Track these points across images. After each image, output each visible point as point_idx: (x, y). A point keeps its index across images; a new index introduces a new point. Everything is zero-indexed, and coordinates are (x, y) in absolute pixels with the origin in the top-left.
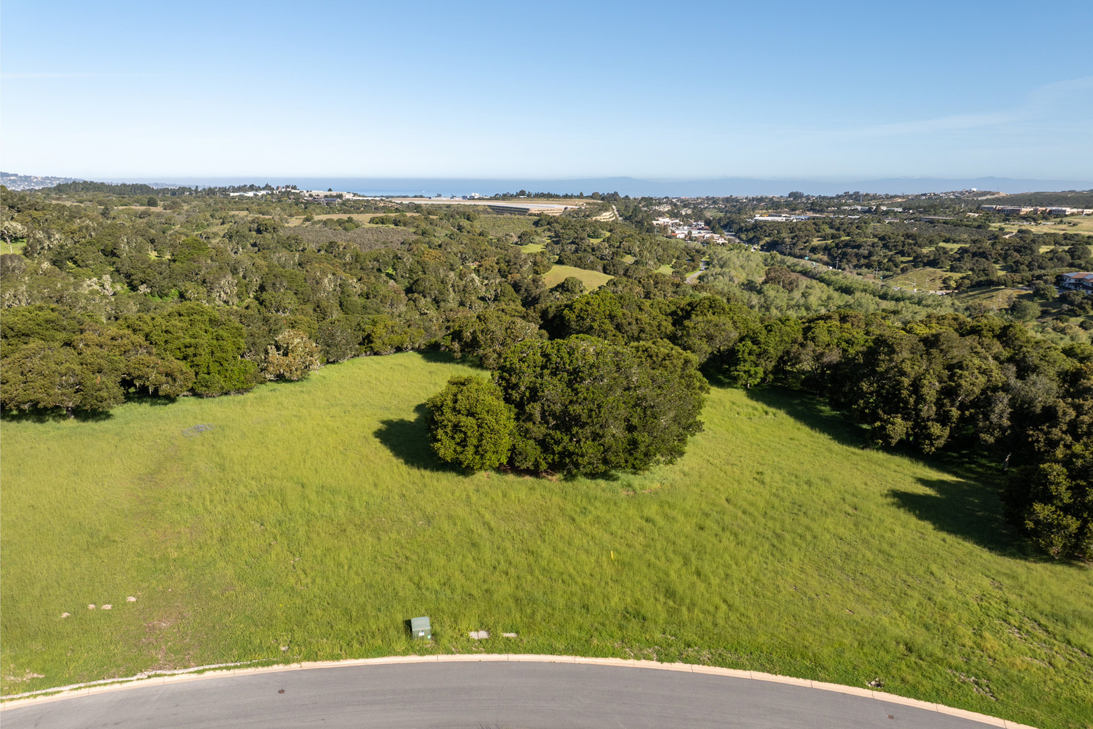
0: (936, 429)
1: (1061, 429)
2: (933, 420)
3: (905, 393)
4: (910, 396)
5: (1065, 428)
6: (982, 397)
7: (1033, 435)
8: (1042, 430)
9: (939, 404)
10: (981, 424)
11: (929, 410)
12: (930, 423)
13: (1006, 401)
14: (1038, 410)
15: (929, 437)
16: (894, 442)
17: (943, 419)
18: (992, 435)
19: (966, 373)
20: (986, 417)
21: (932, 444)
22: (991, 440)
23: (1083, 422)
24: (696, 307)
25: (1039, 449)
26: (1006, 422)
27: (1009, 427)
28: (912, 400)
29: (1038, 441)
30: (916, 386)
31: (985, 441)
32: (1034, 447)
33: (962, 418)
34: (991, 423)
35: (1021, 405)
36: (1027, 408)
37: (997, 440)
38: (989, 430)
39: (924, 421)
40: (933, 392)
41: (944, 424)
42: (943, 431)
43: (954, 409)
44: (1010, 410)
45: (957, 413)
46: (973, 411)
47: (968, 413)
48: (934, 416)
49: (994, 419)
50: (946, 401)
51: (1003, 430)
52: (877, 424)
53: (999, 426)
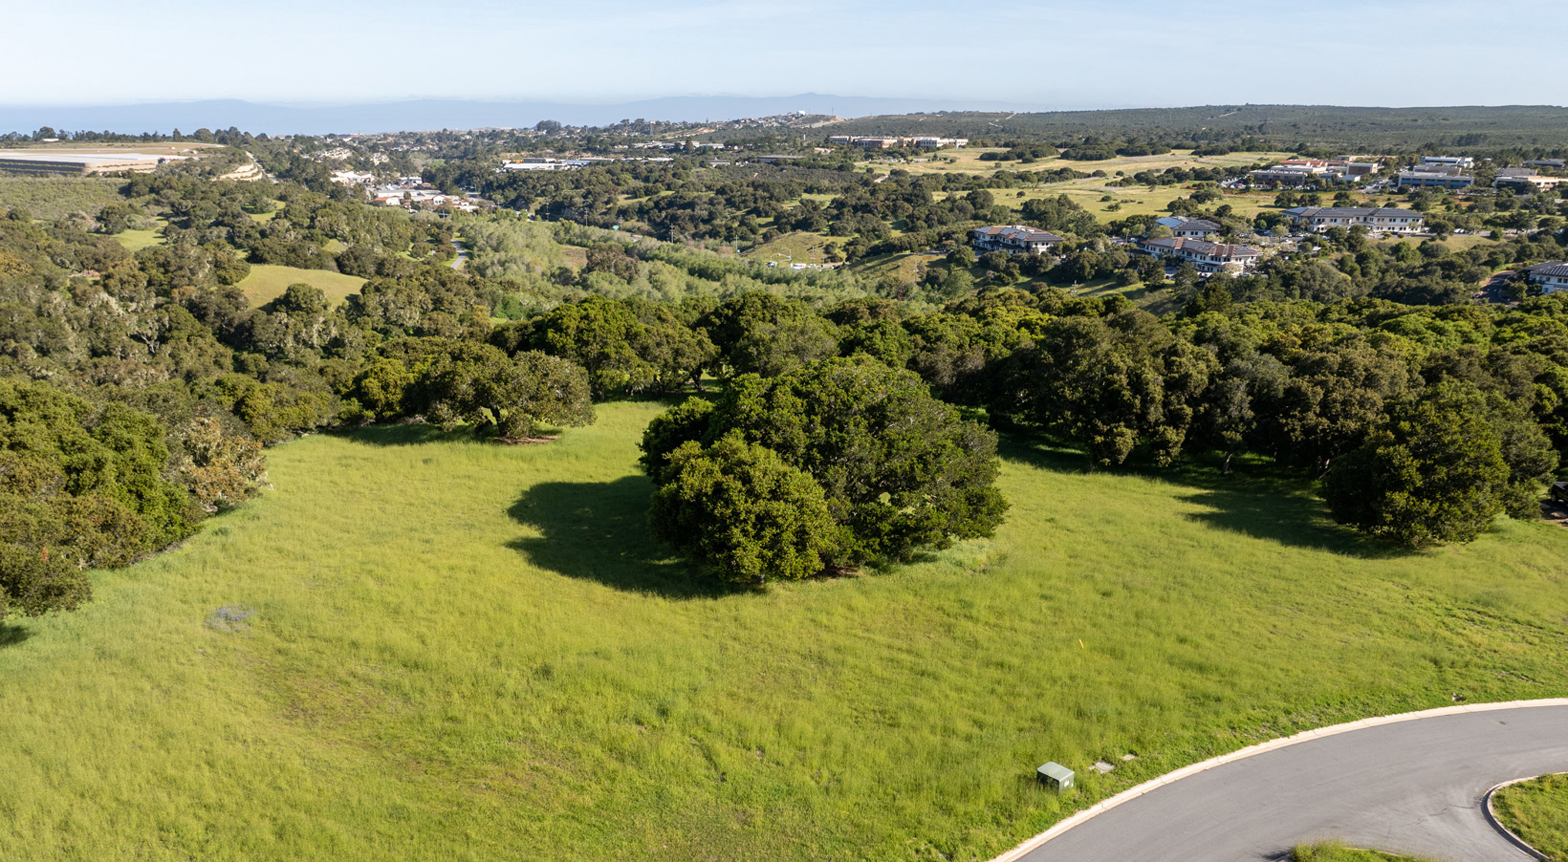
0: (1172, 435)
1: (1315, 413)
2: (1163, 423)
3: (1127, 394)
4: (1134, 397)
5: (1318, 410)
6: (1212, 387)
7: (1287, 424)
8: (1294, 416)
9: (1166, 404)
10: (1220, 420)
11: (1155, 413)
12: (1161, 428)
13: (1243, 388)
14: (1281, 395)
15: (1165, 444)
16: (1122, 458)
17: (1174, 419)
18: (1237, 431)
19: (1184, 360)
20: (1225, 411)
21: (1168, 454)
22: (1239, 437)
23: (1335, 401)
24: (742, 307)
25: (1297, 438)
26: (1250, 414)
27: (1254, 418)
28: (1138, 401)
29: (1294, 430)
30: (1137, 384)
31: (1231, 439)
32: (1290, 437)
33: (1196, 417)
34: (1230, 417)
35: (1260, 391)
36: (1268, 393)
37: (1243, 434)
38: (1230, 425)
39: (1150, 427)
40: (1158, 389)
41: (1176, 427)
42: (1177, 435)
43: (1185, 406)
44: (1250, 398)
45: (1189, 411)
46: (1207, 405)
47: (1202, 409)
48: (1162, 419)
49: (1234, 412)
50: (1173, 397)
51: (1248, 423)
52: (1099, 439)
53: (1242, 419)
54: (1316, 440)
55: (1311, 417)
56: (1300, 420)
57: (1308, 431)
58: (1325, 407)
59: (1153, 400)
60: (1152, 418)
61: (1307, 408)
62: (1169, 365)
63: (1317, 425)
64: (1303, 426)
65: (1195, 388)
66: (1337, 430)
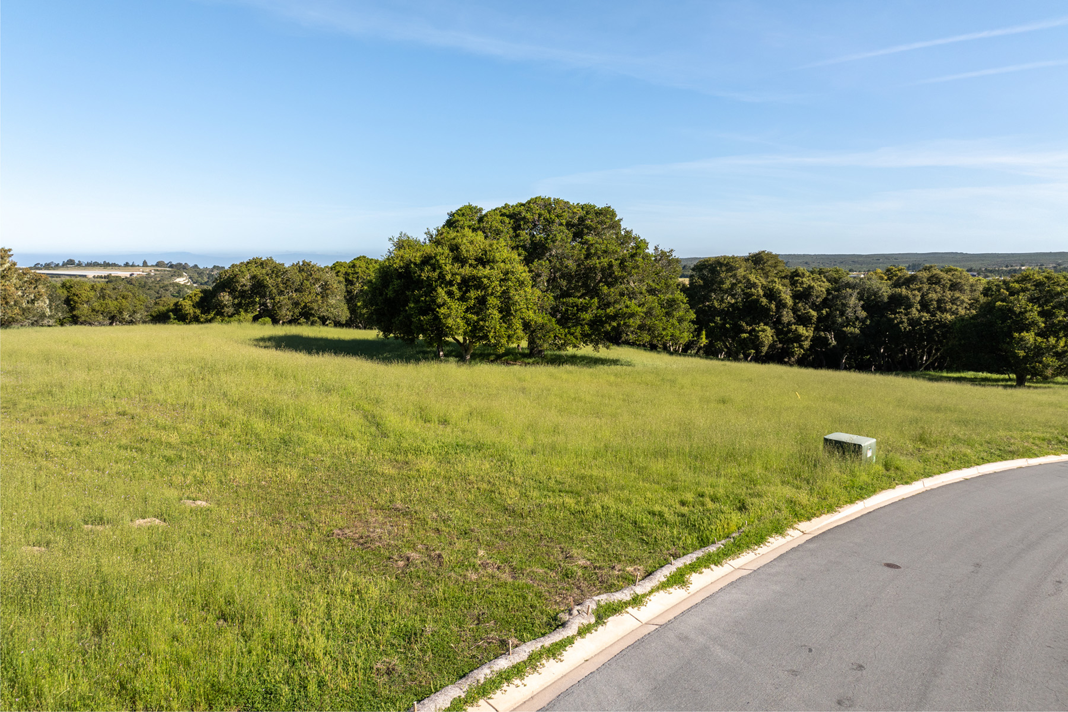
0: (803, 330)
1: (917, 310)
2: (795, 324)
3: (764, 301)
4: (770, 302)
5: (919, 307)
6: (830, 297)
7: (896, 318)
8: (901, 313)
9: (795, 310)
10: (839, 320)
11: (787, 316)
12: (793, 327)
13: (855, 296)
14: (886, 300)
15: (798, 338)
16: (765, 349)
17: (803, 320)
18: (854, 327)
19: (804, 279)
20: (843, 313)
21: (801, 347)
22: (857, 331)
23: (931, 301)
25: (905, 329)
26: (863, 314)
27: (867, 317)
28: (773, 306)
29: (902, 322)
30: (771, 294)
31: (851, 333)
32: (900, 328)
33: (820, 318)
34: (847, 318)
35: (868, 298)
36: (875, 299)
37: (861, 329)
38: (848, 323)
39: (784, 327)
40: (788, 298)
41: (806, 326)
42: (807, 331)
43: (811, 310)
44: (862, 302)
45: (814, 313)
46: (827, 310)
47: (824, 312)
48: (793, 321)
49: (849, 313)
50: (800, 305)
51: (863, 321)
52: (745, 335)
53: (857, 318)
54: (921, 329)
55: (914, 312)
56: (906, 315)
57: (913, 322)
58: (925, 305)
59: (785, 306)
60: (785, 319)
61: (910, 306)
62: (794, 283)
63: (920, 318)
64: (908, 319)
65: (817, 298)
66: (937, 321)
